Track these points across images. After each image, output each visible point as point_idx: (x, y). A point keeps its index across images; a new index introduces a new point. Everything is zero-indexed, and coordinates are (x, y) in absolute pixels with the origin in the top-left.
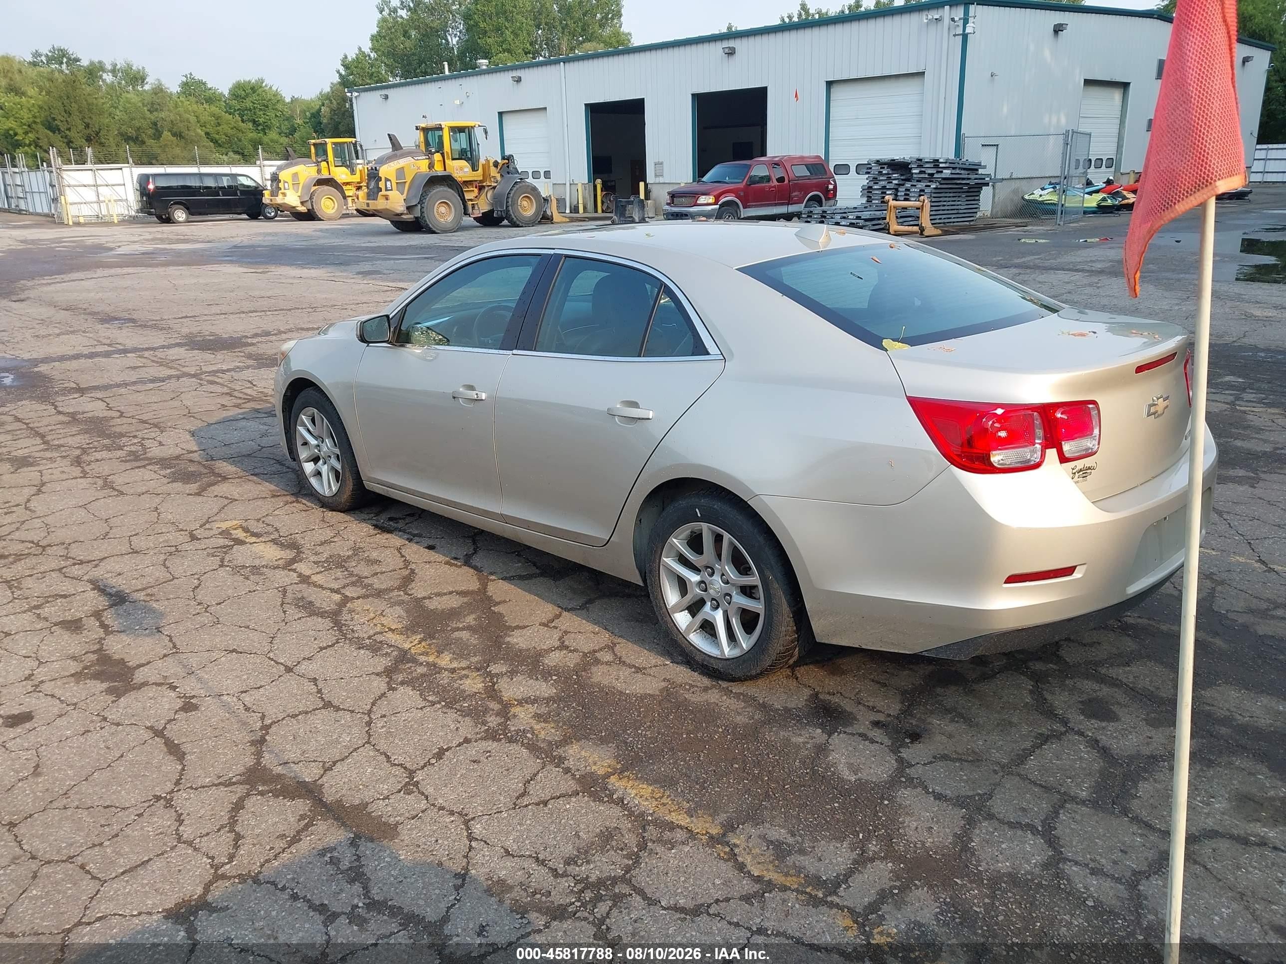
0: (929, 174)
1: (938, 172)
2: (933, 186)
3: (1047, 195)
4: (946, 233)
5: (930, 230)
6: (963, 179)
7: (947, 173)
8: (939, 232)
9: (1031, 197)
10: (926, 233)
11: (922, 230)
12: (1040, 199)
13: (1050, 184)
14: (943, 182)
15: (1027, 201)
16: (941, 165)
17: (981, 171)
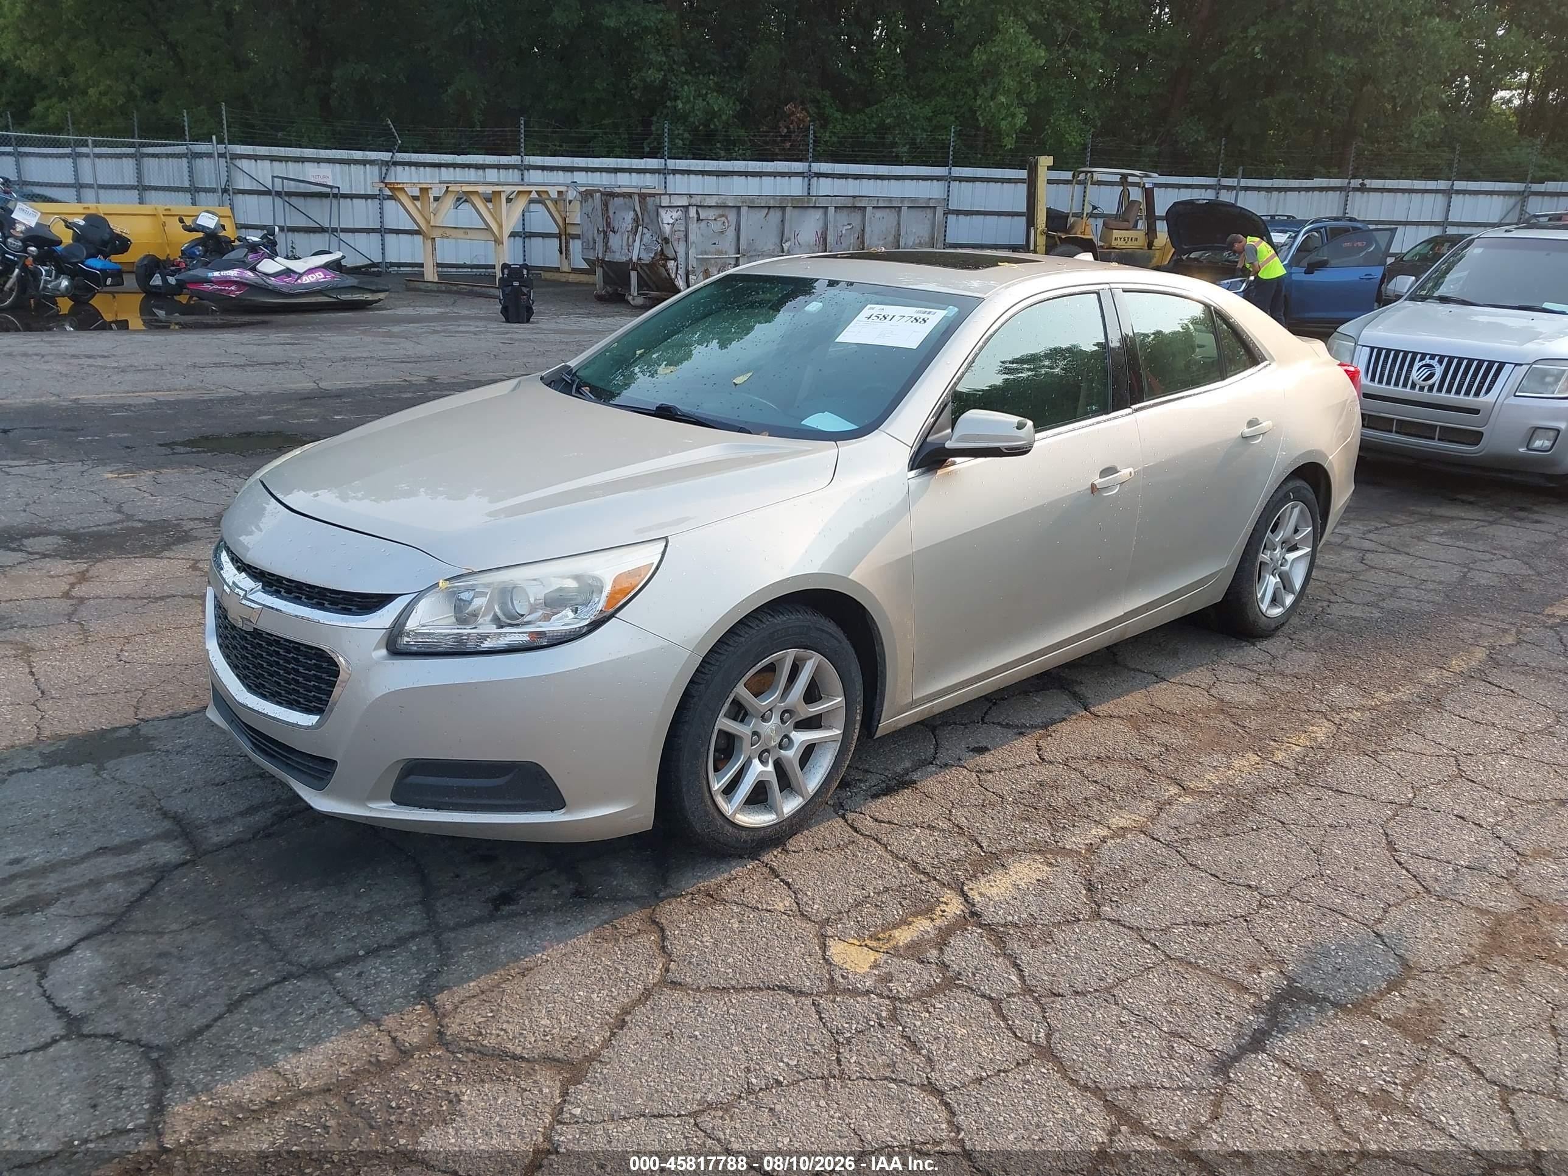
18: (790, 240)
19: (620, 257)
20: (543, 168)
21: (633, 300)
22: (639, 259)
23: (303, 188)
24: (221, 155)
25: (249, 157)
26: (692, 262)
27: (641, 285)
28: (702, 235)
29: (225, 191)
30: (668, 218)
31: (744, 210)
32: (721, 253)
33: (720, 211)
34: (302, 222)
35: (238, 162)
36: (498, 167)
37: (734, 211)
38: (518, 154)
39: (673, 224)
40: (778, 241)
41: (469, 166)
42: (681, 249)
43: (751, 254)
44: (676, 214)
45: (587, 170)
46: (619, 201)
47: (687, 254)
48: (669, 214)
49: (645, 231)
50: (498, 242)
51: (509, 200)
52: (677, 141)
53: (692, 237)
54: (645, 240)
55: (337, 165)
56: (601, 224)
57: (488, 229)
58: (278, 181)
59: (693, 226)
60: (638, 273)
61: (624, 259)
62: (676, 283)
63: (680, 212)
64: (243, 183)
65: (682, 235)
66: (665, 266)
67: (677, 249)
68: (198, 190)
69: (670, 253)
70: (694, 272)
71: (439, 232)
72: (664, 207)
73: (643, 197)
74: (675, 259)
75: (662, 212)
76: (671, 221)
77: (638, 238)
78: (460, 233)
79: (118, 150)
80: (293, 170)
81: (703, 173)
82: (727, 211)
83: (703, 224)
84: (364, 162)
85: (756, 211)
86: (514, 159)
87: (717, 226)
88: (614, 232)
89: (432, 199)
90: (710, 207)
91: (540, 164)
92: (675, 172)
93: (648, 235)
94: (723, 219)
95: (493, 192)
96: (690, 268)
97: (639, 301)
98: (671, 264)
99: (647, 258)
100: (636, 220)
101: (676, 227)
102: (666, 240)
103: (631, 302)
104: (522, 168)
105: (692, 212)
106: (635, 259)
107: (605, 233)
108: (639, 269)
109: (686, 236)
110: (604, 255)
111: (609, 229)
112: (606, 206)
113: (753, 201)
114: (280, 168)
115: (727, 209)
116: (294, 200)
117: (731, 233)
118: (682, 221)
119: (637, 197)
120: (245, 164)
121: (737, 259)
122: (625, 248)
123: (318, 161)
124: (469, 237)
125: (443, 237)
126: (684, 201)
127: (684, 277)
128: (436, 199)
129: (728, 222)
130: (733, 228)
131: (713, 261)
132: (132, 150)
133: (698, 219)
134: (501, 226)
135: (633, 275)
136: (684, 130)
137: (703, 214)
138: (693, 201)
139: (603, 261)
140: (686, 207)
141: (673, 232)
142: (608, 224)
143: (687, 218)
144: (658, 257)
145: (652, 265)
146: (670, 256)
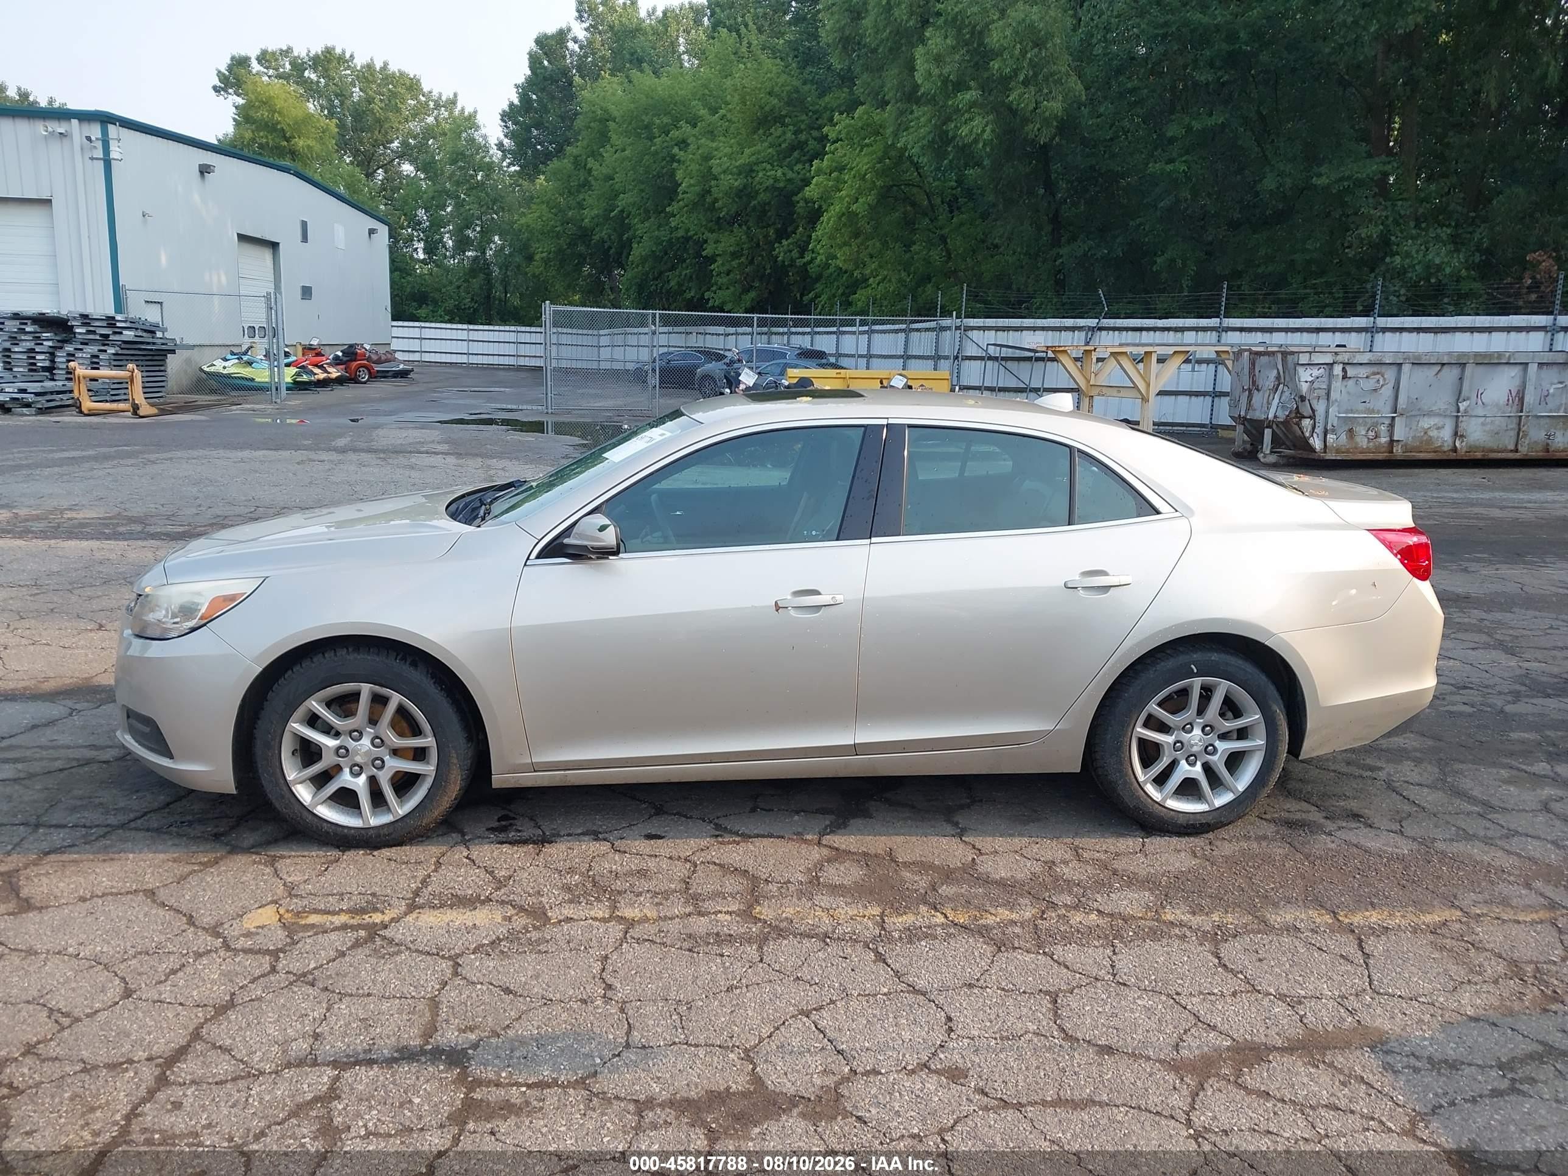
0: (101, 335)
1: (115, 333)
2: (111, 351)
3: (231, 367)
4: (163, 412)
5: (145, 409)
6: (148, 343)
7: (129, 335)
8: (154, 411)
9: (212, 369)
10: (141, 412)
11: (136, 408)
12: (225, 372)
13: (233, 353)
14: (123, 346)
15: (205, 372)
16: (118, 324)
17: (159, 334)
18: (1468, 399)
19: (1258, 415)
20: (1241, 330)
21: (1264, 457)
22: (1275, 417)
23: (1018, 353)
24: (958, 328)
25: (979, 328)
26: (1333, 420)
27: (1276, 441)
28: (1348, 393)
29: (956, 358)
30: (1305, 376)
31: (1406, 368)
32: (1373, 411)
33: (1375, 369)
34: (1013, 383)
35: (970, 333)
36: (1196, 329)
37: (1394, 368)
38: (1218, 317)
39: (1312, 382)
40: (1453, 400)
41: (1168, 329)
42: (1320, 407)
43: (1413, 413)
44: (1316, 372)
45: (1287, 330)
46: (1264, 359)
47: (1327, 412)
48: (1309, 371)
49: (1286, 389)
50: (1145, 399)
51: (1161, 360)
52: (1391, 297)
53: (1334, 395)
54: (1283, 398)
55: (1050, 333)
56: (1246, 383)
57: (1135, 387)
58: (991, 348)
59: (1337, 384)
60: (1273, 431)
61: (1263, 417)
62: (1311, 441)
63: (1322, 370)
64: (971, 350)
65: (1323, 393)
66: (1298, 424)
67: (1315, 407)
68: (940, 358)
69: (1306, 410)
70: (1333, 431)
71: (1097, 390)
72: (1303, 365)
73: (1285, 354)
74: (1312, 417)
75: (1300, 370)
76: (1310, 379)
77: (1277, 397)
78: (1114, 392)
79: (897, 327)
80: (1012, 338)
81: (1419, 330)
82: (1383, 369)
83: (1351, 383)
84: (1073, 329)
85: (1425, 369)
86: (1214, 322)
87: (1371, 384)
88: (1258, 390)
89: (1094, 360)
90: (1361, 364)
91: (1239, 325)
92: (1384, 330)
93: (1287, 394)
94: (1378, 377)
95: (1146, 353)
96: (1329, 427)
97: (1272, 459)
98: (1306, 423)
99: (1282, 416)
100: (1278, 378)
101: (1316, 385)
102: (1303, 398)
103: (1262, 460)
104: (1220, 330)
105: (1338, 370)
106: (1271, 416)
107: (1250, 390)
108: (1274, 426)
109: (1328, 395)
110: (1246, 413)
111: (1254, 386)
112: (1253, 364)
113: (1419, 357)
114: (1002, 338)
115: (1384, 367)
116: (1009, 364)
117: (1387, 392)
118: (1325, 379)
119: (1280, 356)
120: (975, 335)
121: (1393, 418)
122: (1265, 405)
123: (1034, 329)
124: (1121, 395)
125: (1099, 395)
126: (1328, 359)
127: (1321, 436)
128: (1099, 360)
129: (1385, 380)
130: (1391, 385)
131: (1361, 421)
132: (904, 326)
133: (1345, 377)
134: (1148, 385)
135: (1268, 433)
136: (1402, 286)
137: (1351, 371)
138: (1340, 358)
139: (1245, 418)
140: (1331, 365)
141: (1311, 390)
142: (1254, 382)
143: (1331, 375)
144: (1293, 415)
145: (1286, 423)
146: (1305, 414)
